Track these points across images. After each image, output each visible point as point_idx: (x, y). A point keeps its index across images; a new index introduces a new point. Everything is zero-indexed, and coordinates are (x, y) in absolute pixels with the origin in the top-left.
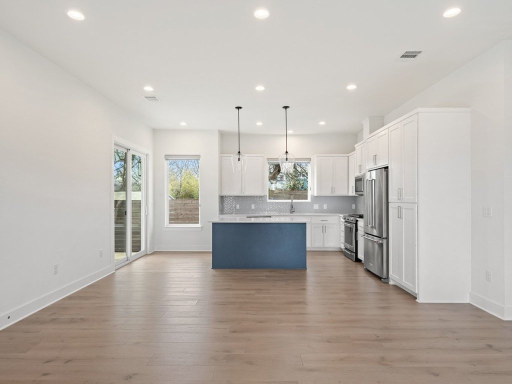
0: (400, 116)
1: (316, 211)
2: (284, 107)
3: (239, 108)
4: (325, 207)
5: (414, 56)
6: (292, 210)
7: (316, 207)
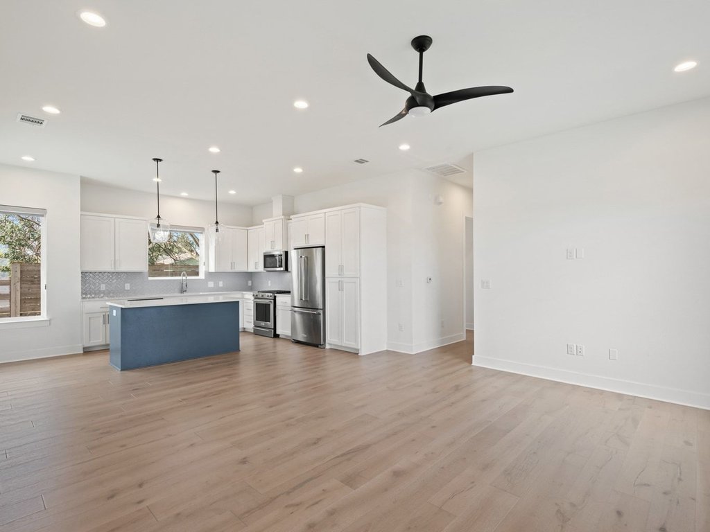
0: (341, 206)
1: (211, 290)
2: (213, 171)
3: (158, 160)
4: (221, 284)
5: (362, 163)
6: (183, 289)
7: (211, 284)
